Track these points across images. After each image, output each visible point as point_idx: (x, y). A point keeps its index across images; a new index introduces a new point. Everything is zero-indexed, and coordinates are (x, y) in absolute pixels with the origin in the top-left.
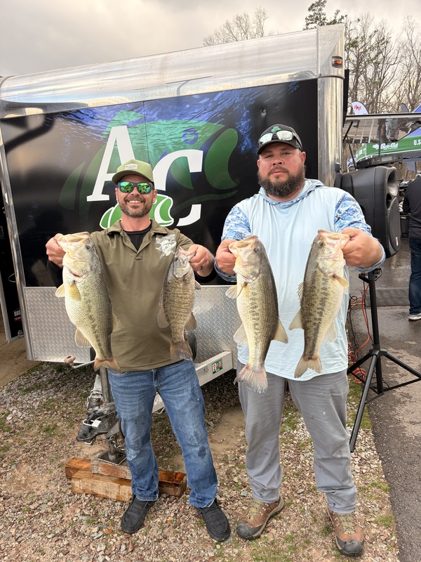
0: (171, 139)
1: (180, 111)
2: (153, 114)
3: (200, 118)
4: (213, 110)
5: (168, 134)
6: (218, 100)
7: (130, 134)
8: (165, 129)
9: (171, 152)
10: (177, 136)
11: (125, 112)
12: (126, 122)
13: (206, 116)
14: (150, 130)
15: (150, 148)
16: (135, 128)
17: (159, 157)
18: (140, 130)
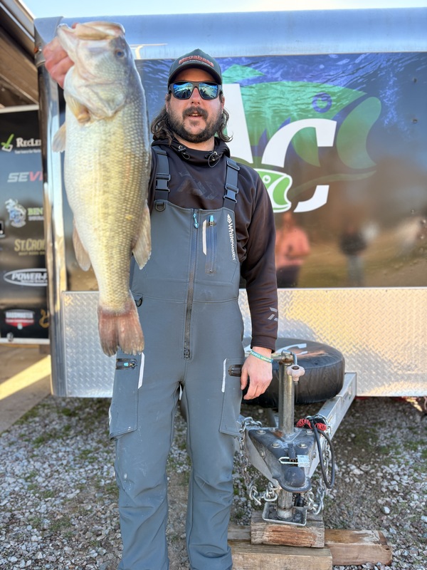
0: (296, 105)
1: (311, 71)
2: (276, 72)
3: (336, 82)
4: (353, 73)
5: (293, 99)
6: (360, 63)
7: (242, 95)
8: (290, 92)
9: (294, 120)
10: (306, 101)
11: (238, 67)
12: (239, 79)
13: (344, 80)
14: (270, 92)
15: (268, 114)
16: (252, 87)
17: (279, 125)
18: (257, 91)
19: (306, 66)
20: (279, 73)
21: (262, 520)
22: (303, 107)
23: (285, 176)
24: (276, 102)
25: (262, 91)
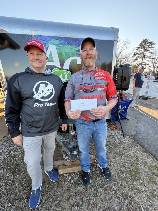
0: (71, 52)
1: (75, 43)
7: (56, 48)
8: (70, 49)
10: (74, 51)
11: (55, 40)
12: (55, 43)
14: (64, 48)
15: (64, 55)
16: (59, 46)
17: (67, 58)
18: (60, 47)
19: (73, 41)
20: (66, 43)
21: (67, 161)
22: (73, 53)
23: (69, 72)
24: (66, 51)
25: (62, 48)
